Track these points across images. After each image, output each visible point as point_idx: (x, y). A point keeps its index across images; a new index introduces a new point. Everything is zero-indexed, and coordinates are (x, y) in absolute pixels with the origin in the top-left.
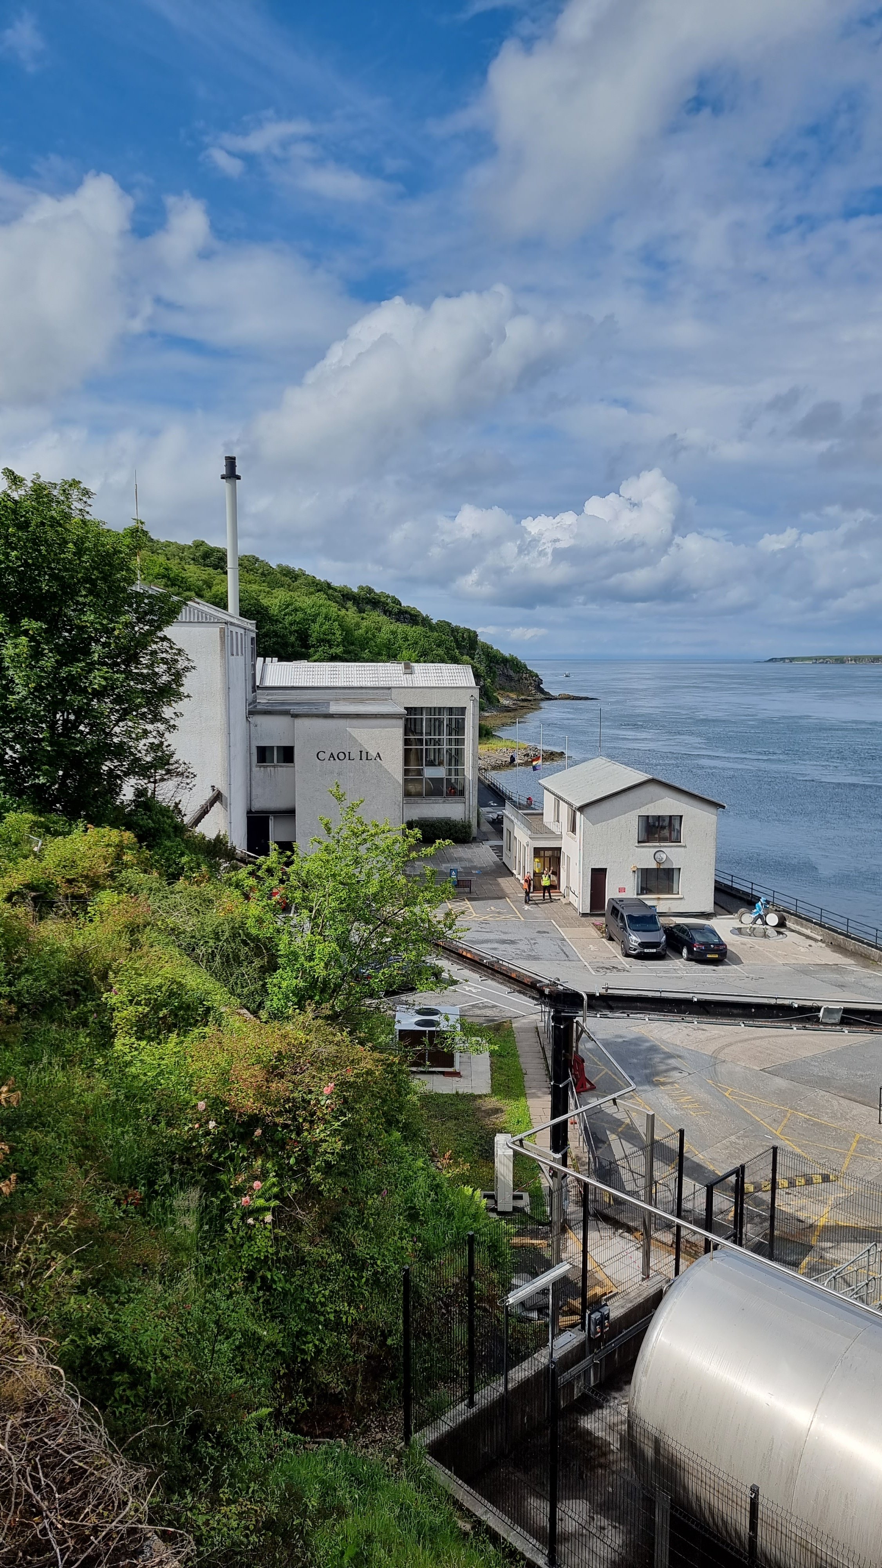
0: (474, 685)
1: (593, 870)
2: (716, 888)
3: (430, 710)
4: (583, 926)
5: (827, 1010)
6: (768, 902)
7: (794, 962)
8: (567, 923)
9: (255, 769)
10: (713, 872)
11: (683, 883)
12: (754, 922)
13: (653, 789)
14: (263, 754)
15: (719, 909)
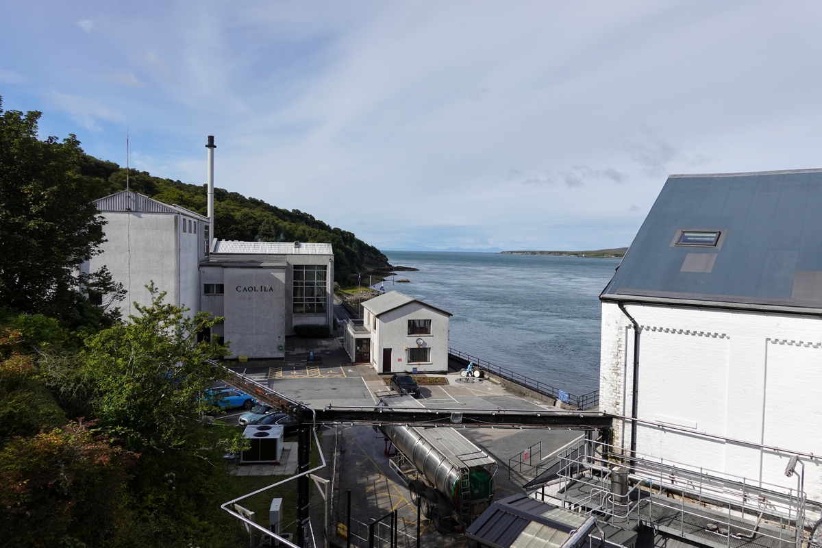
0: (332, 253)
1: (384, 349)
2: (449, 358)
3: (307, 267)
4: (378, 379)
5: (454, 414)
6: (474, 364)
7: (484, 395)
8: (370, 378)
9: (203, 297)
10: (447, 349)
11: (432, 356)
12: (468, 376)
13: (415, 305)
14: (208, 289)
15: (451, 369)
